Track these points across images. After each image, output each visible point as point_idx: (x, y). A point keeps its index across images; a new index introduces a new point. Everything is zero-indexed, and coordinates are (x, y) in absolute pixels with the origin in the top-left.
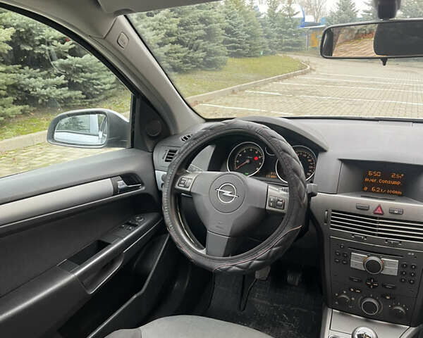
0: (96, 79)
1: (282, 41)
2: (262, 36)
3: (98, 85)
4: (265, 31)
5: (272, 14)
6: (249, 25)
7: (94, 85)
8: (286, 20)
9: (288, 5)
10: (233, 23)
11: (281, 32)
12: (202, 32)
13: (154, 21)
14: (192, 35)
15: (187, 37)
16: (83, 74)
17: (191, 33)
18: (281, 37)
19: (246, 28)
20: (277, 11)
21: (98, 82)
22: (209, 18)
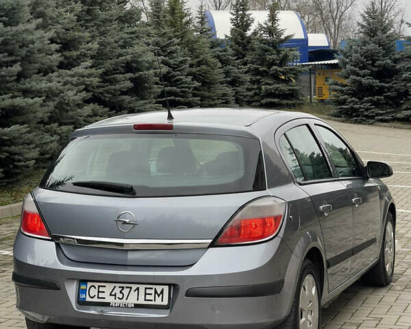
0: (19, 154)
1: (260, 89)
2: (222, 83)
3: (20, 161)
4: (227, 73)
5: (240, 39)
6: (199, 63)
7: (15, 161)
8: (267, 51)
9: (270, 24)
10: (171, 61)
11: (257, 72)
12: (129, 84)
13: (73, 76)
14: (115, 90)
15: (108, 92)
16: (7, 148)
17: (114, 87)
18: (258, 82)
19: (194, 70)
20: (249, 33)
21: (21, 158)
22: (136, 62)
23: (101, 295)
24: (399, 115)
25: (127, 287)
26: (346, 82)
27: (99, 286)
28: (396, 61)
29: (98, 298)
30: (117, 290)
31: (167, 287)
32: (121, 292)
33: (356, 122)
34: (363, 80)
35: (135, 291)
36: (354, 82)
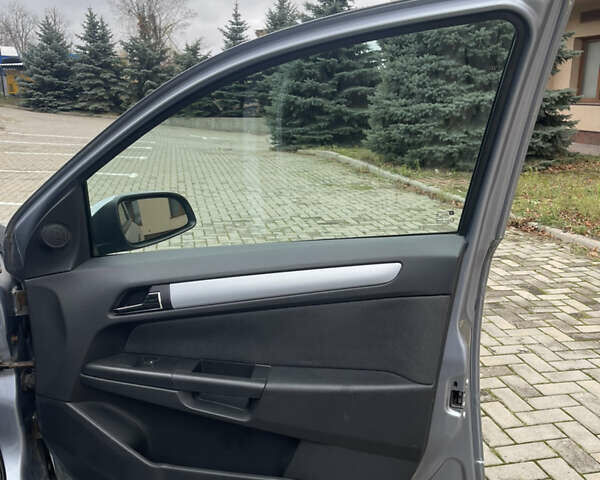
24: (76, 106)
26: (31, 79)
28: (70, 64)
33: (42, 111)
34: (45, 78)
36: (38, 79)
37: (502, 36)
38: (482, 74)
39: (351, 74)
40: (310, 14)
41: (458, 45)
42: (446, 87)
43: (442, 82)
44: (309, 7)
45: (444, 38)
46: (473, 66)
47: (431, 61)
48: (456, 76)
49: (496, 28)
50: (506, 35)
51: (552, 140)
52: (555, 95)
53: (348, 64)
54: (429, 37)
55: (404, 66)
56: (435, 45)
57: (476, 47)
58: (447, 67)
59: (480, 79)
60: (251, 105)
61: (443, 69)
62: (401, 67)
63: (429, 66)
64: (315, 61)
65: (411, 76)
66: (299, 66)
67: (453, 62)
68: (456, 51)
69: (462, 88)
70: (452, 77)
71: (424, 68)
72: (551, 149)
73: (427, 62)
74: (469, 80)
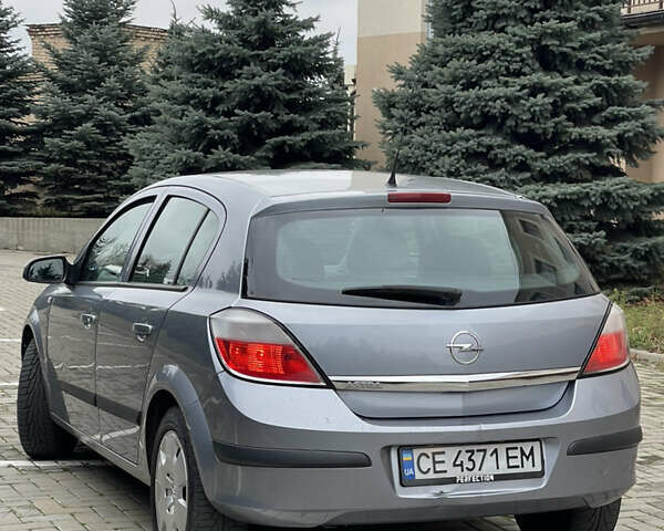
23: (439, 467)
25: (478, 451)
27: (434, 454)
29: (435, 472)
30: (464, 457)
31: (538, 443)
32: (470, 459)
35: (492, 455)
37: (568, 105)
38: (542, 157)
39: (297, 139)
40: (212, 27)
41: (506, 116)
42: (490, 175)
43: (483, 168)
44: (211, 14)
45: (486, 106)
46: (529, 146)
47: (467, 138)
48: (504, 159)
49: (558, 94)
50: (574, 105)
51: (647, 256)
52: (646, 191)
53: (290, 122)
54: (463, 103)
55: (425, 143)
56: (472, 114)
57: (532, 120)
58: (490, 148)
59: (538, 165)
60: (20, 189)
61: (484, 150)
62: (421, 143)
63: (464, 144)
64: (229, 114)
65: (438, 158)
66: (200, 123)
67: (499, 140)
68: (503, 123)
69: (513, 178)
70: (498, 162)
71: (456, 147)
72: (647, 271)
73: (461, 139)
74: (523, 166)
